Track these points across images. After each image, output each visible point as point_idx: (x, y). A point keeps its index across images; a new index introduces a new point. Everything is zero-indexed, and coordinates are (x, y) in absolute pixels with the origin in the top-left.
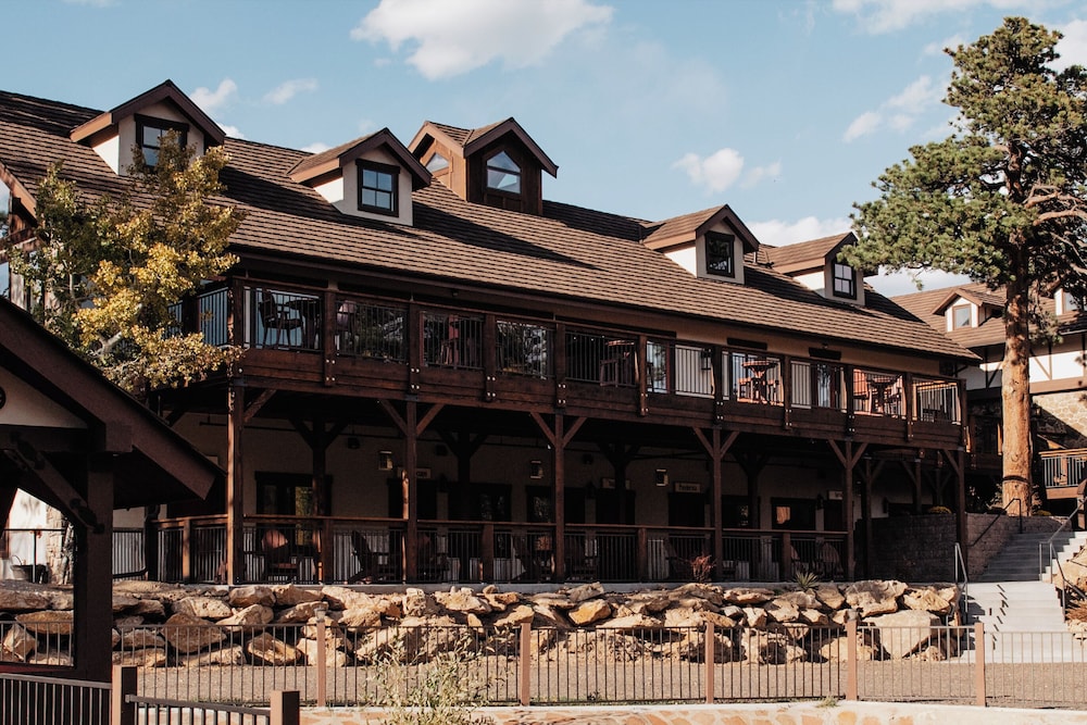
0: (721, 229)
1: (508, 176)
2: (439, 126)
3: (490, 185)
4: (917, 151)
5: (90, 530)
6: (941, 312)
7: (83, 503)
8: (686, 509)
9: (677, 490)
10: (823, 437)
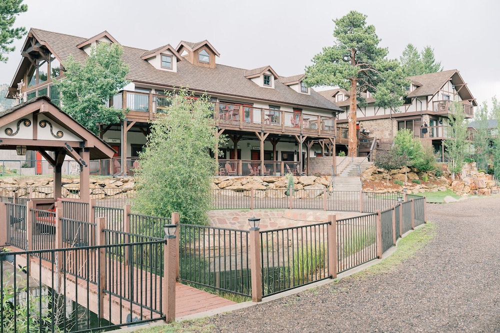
0: (268, 73)
1: (205, 57)
2: (185, 42)
3: (200, 60)
4: (325, 49)
5: (84, 166)
6: (334, 96)
7: (82, 160)
8: (255, 154)
9: (254, 149)
10: (294, 134)
